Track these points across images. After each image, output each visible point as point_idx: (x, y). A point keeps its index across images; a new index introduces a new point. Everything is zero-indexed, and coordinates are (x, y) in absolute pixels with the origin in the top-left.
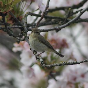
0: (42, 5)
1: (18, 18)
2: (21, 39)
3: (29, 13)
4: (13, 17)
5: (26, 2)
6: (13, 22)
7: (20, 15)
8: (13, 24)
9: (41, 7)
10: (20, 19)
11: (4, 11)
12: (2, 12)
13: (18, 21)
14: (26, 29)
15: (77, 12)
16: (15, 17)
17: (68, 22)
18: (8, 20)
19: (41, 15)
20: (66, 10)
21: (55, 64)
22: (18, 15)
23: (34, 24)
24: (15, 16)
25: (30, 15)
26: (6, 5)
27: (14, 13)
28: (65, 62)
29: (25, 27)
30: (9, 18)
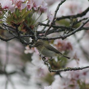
0: (51, 15)
1: (30, 27)
2: (32, 45)
3: (39, 23)
4: (26, 26)
5: (37, 13)
6: (26, 31)
7: (31, 25)
8: (26, 32)
9: (49, 17)
10: (32, 28)
11: (17, 22)
12: (15, 23)
13: (30, 30)
14: (37, 38)
15: (80, 21)
16: (28, 27)
17: (73, 32)
18: (21, 29)
19: (49, 25)
20: (71, 18)
21: (61, 69)
22: (31, 24)
23: (43, 32)
24: (28, 25)
25: (40, 25)
26: (19, 17)
27: (27, 23)
28: (69, 68)
29: (36, 36)
30: (23, 27)
